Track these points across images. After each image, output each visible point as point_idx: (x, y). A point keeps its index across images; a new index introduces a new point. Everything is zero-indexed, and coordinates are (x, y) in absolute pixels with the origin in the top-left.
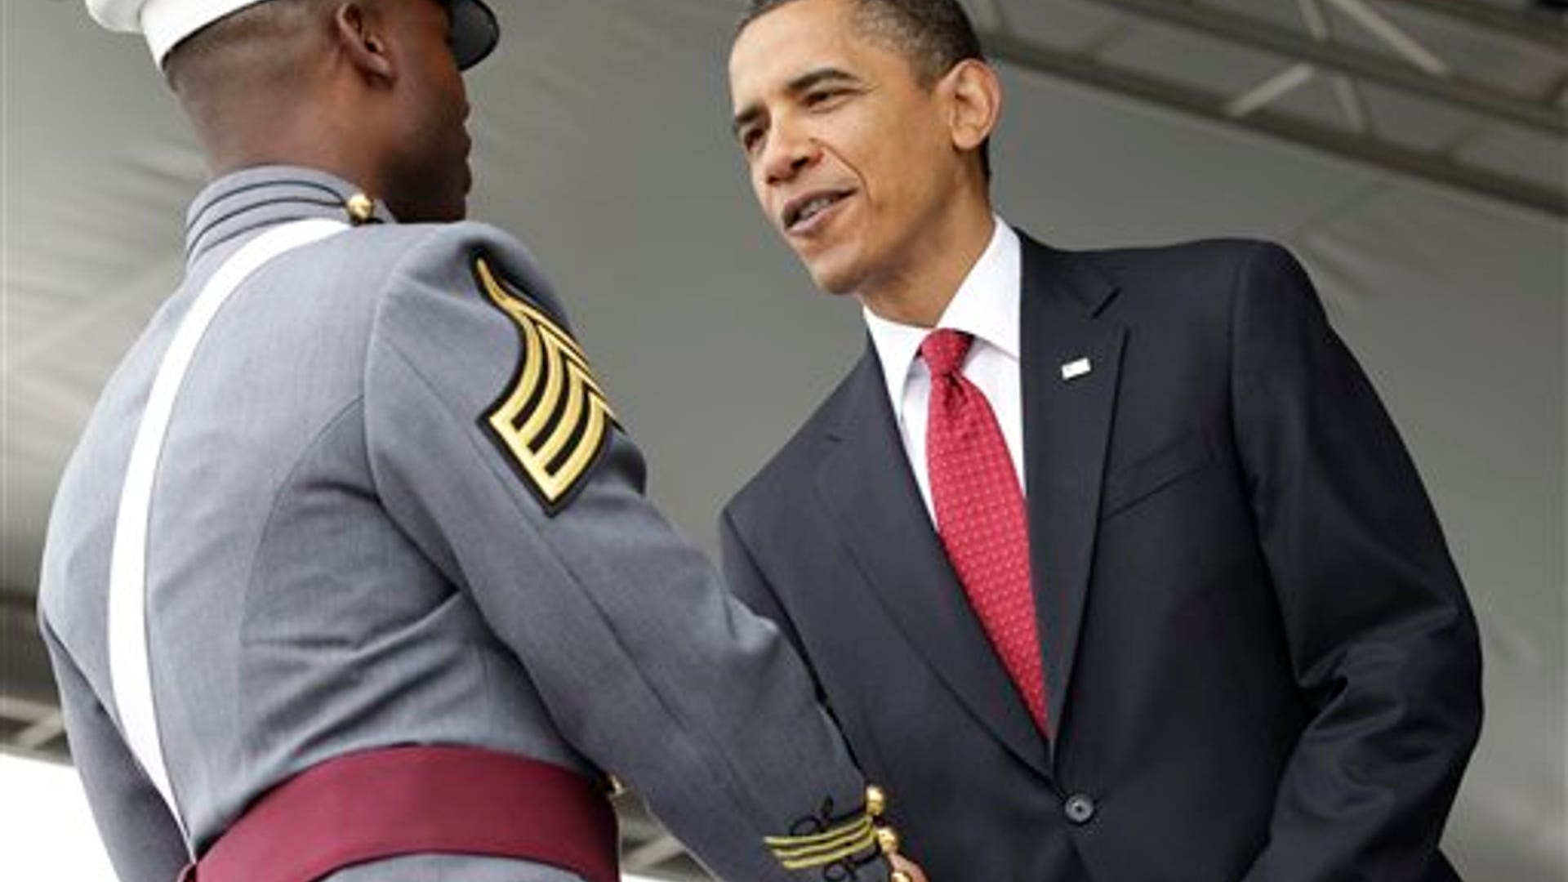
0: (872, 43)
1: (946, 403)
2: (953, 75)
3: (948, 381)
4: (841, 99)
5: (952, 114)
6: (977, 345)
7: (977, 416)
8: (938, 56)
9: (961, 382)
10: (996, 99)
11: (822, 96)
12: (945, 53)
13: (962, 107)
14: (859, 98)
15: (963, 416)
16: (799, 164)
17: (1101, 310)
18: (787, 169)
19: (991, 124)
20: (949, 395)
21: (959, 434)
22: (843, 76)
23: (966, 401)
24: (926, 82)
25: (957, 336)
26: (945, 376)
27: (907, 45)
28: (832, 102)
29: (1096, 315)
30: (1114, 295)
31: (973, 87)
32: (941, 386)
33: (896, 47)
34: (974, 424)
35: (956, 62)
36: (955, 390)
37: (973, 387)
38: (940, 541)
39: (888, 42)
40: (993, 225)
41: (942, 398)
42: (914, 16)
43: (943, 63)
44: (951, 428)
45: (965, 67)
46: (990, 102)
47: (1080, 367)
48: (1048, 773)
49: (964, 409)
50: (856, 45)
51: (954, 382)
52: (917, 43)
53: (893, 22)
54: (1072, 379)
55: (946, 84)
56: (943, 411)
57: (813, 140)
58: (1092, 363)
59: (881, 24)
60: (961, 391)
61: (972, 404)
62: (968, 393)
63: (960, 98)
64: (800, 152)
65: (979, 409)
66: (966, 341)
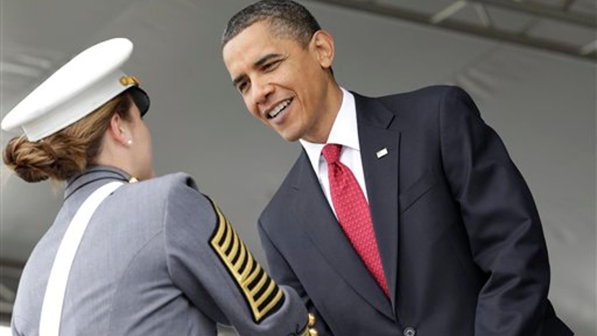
0: (281, 38)
1: (335, 176)
2: (313, 40)
3: (334, 166)
4: (277, 64)
5: (318, 55)
6: (343, 148)
7: (348, 179)
8: (306, 34)
9: (340, 165)
10: (332, 44)
11: (269, 66)
12: (308, 32)
13: (319, 50)
14: (283, 62)
15: (342, 180)
16: (267, 96)
17: (390, 125)
18: (264, 99)
19: (333, 54)
20: (336, 171)
21: (341, 187)
22: (275, 56)
23: (342, 173)
24: (305, 46)
25: (335, 146)
26: (333, 164)
27: (294, 33)
28: (273, 67)
29: (388, 127)
30: (394, 117)
31: (322, 41)
32: (332, 169)
33: (291, 36)
34: (347, 182)
35: (314, 33)
36: (338, 169)
37: (344, 166)
38: (340, 225)
39: (287, 36)
40: (342, 94)
41: (333, 174)
42: (293, 21)
43: (308, 36)
44: (338, 185)
45: (318, 34)
46: (331, 46)
47: (384, 152)
48: (394, 318)
49: (343, 176)
50: (275, 41)
51: (337, 166)
52: (297, 31)
53: (286, 26)
54: (381, 158)
55: (312, 45)
56: (334, 179)
57: (270, 84)
58: (388, 150)
59: (282, 29)
60: (340, 169)
61: (345, 174)
62: (343, 170)
63: (319, 47)
64: (267, 90)
65: (348, 175)
66: (339, 148)
